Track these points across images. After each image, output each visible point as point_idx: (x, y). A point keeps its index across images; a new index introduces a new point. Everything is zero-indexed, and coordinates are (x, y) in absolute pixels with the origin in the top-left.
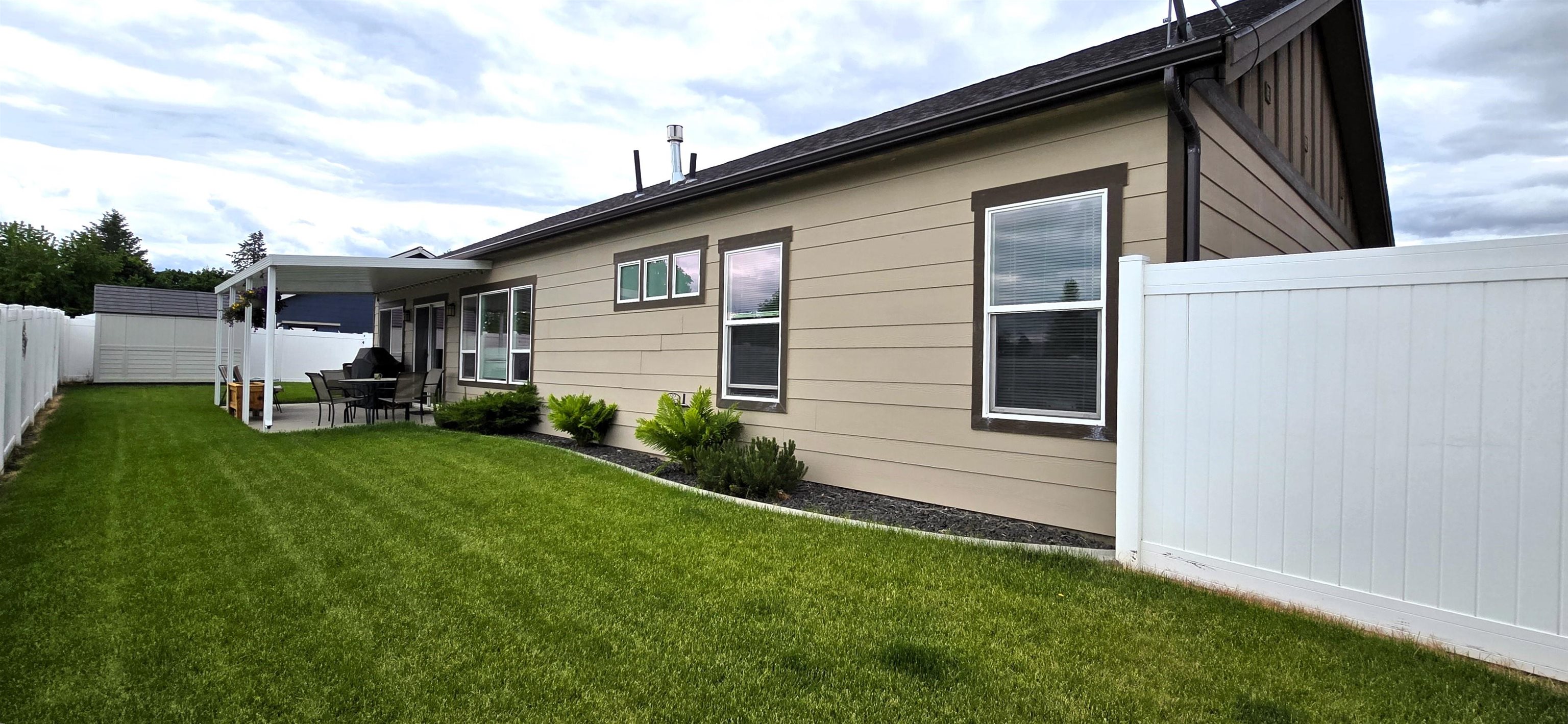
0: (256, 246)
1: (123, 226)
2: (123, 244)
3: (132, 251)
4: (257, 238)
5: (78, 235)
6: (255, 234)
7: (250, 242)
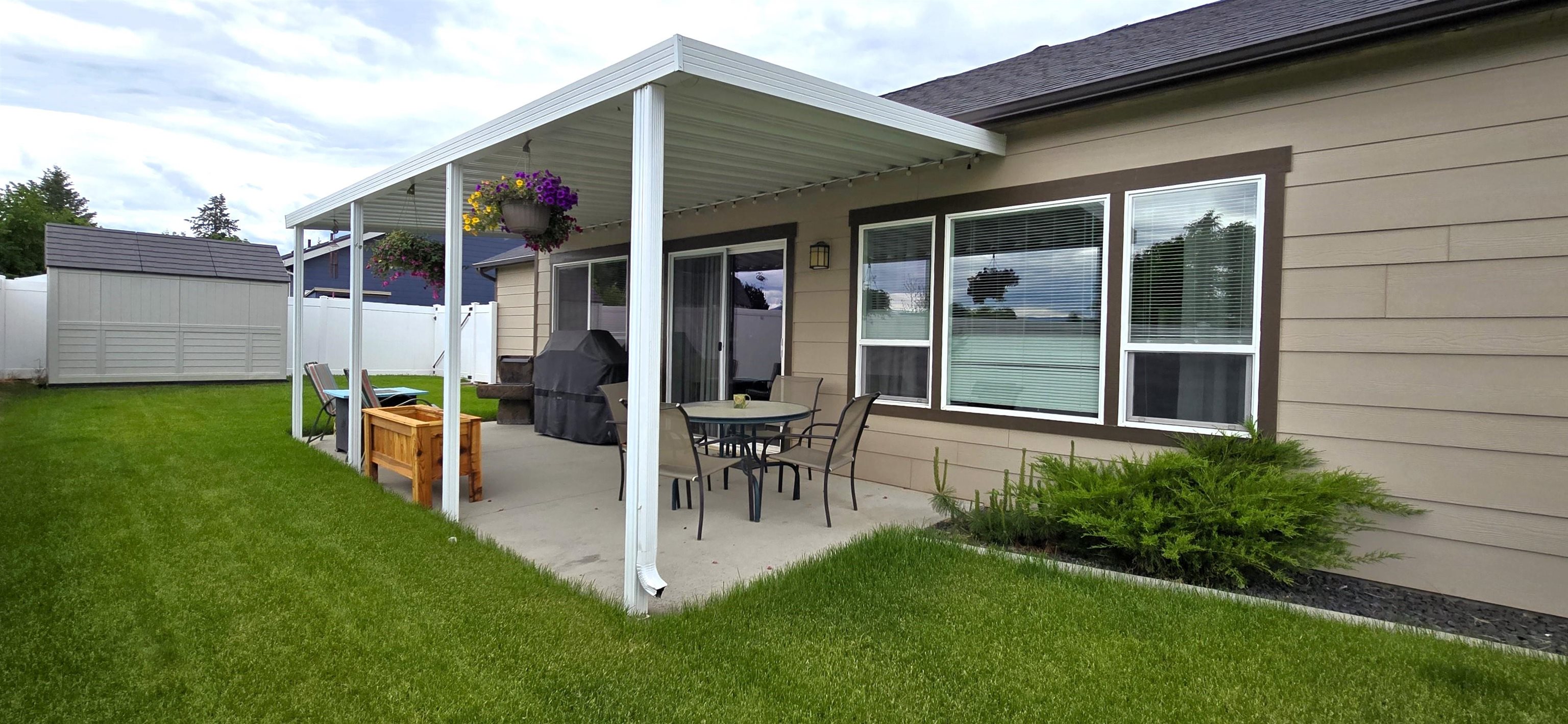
0: (218, 211)
1: (67, 185)
2: (68, 205)
3: (78, 214)
4: (219, 202)
5: (15, 187)
6: (216, 197)
7: (211, 206)
